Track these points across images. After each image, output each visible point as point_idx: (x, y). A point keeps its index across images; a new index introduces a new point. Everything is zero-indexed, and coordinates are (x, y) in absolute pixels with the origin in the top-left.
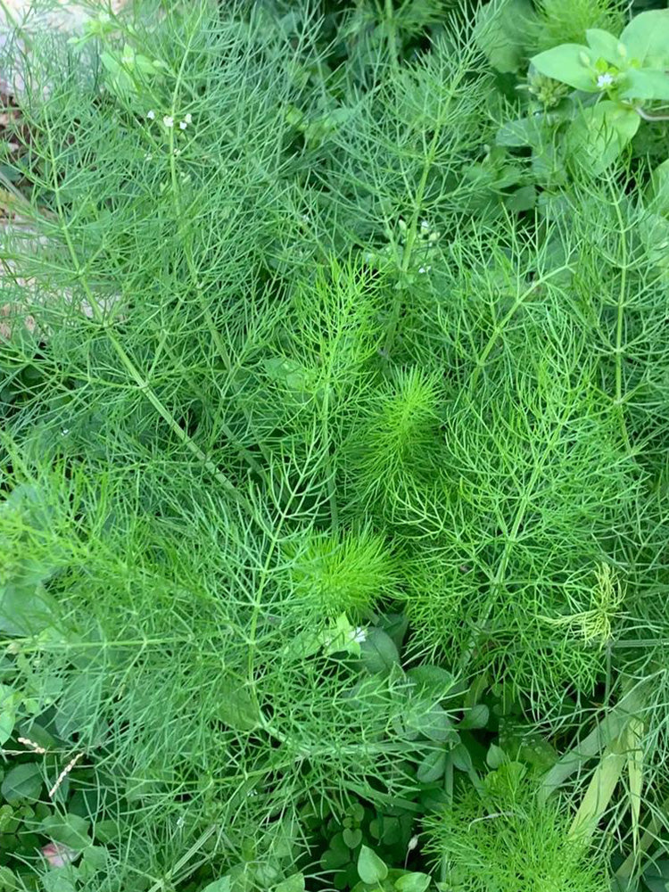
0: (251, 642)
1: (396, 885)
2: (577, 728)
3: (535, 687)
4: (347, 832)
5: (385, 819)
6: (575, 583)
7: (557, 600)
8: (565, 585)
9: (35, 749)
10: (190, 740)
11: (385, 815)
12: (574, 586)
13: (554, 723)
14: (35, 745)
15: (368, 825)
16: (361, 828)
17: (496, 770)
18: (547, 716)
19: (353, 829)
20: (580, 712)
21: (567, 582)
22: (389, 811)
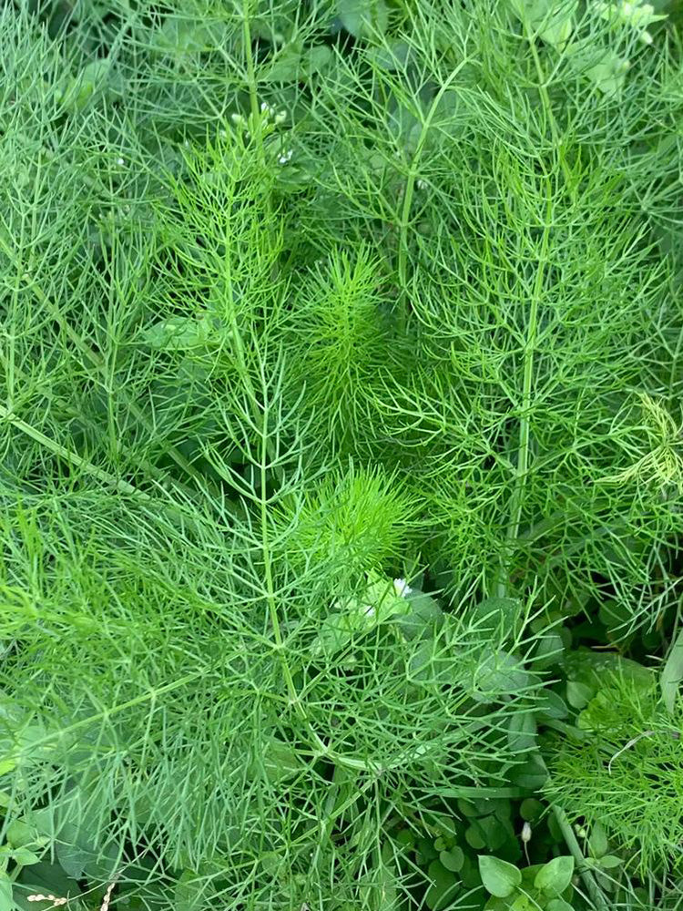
0: (279, 646)
1: (537, 885)
2: (676, 605)
3: (615, 579)
4: (444, 856)
5: (480, 821)
6: (620, 428)
7: (608, 456)
8: (610, 434)
9: (53, 902)
10: (253, 797)
11: (478, 818)
12: (620, 431)
13: (649, 610)
14: (51, 898)
15: (464, 838)
16: (458, 844)
17: (586, 708)
18: (640, 606)
19: (448, 850)
20: (672, 587)
21: (612, 430)
22: (482, 810)
